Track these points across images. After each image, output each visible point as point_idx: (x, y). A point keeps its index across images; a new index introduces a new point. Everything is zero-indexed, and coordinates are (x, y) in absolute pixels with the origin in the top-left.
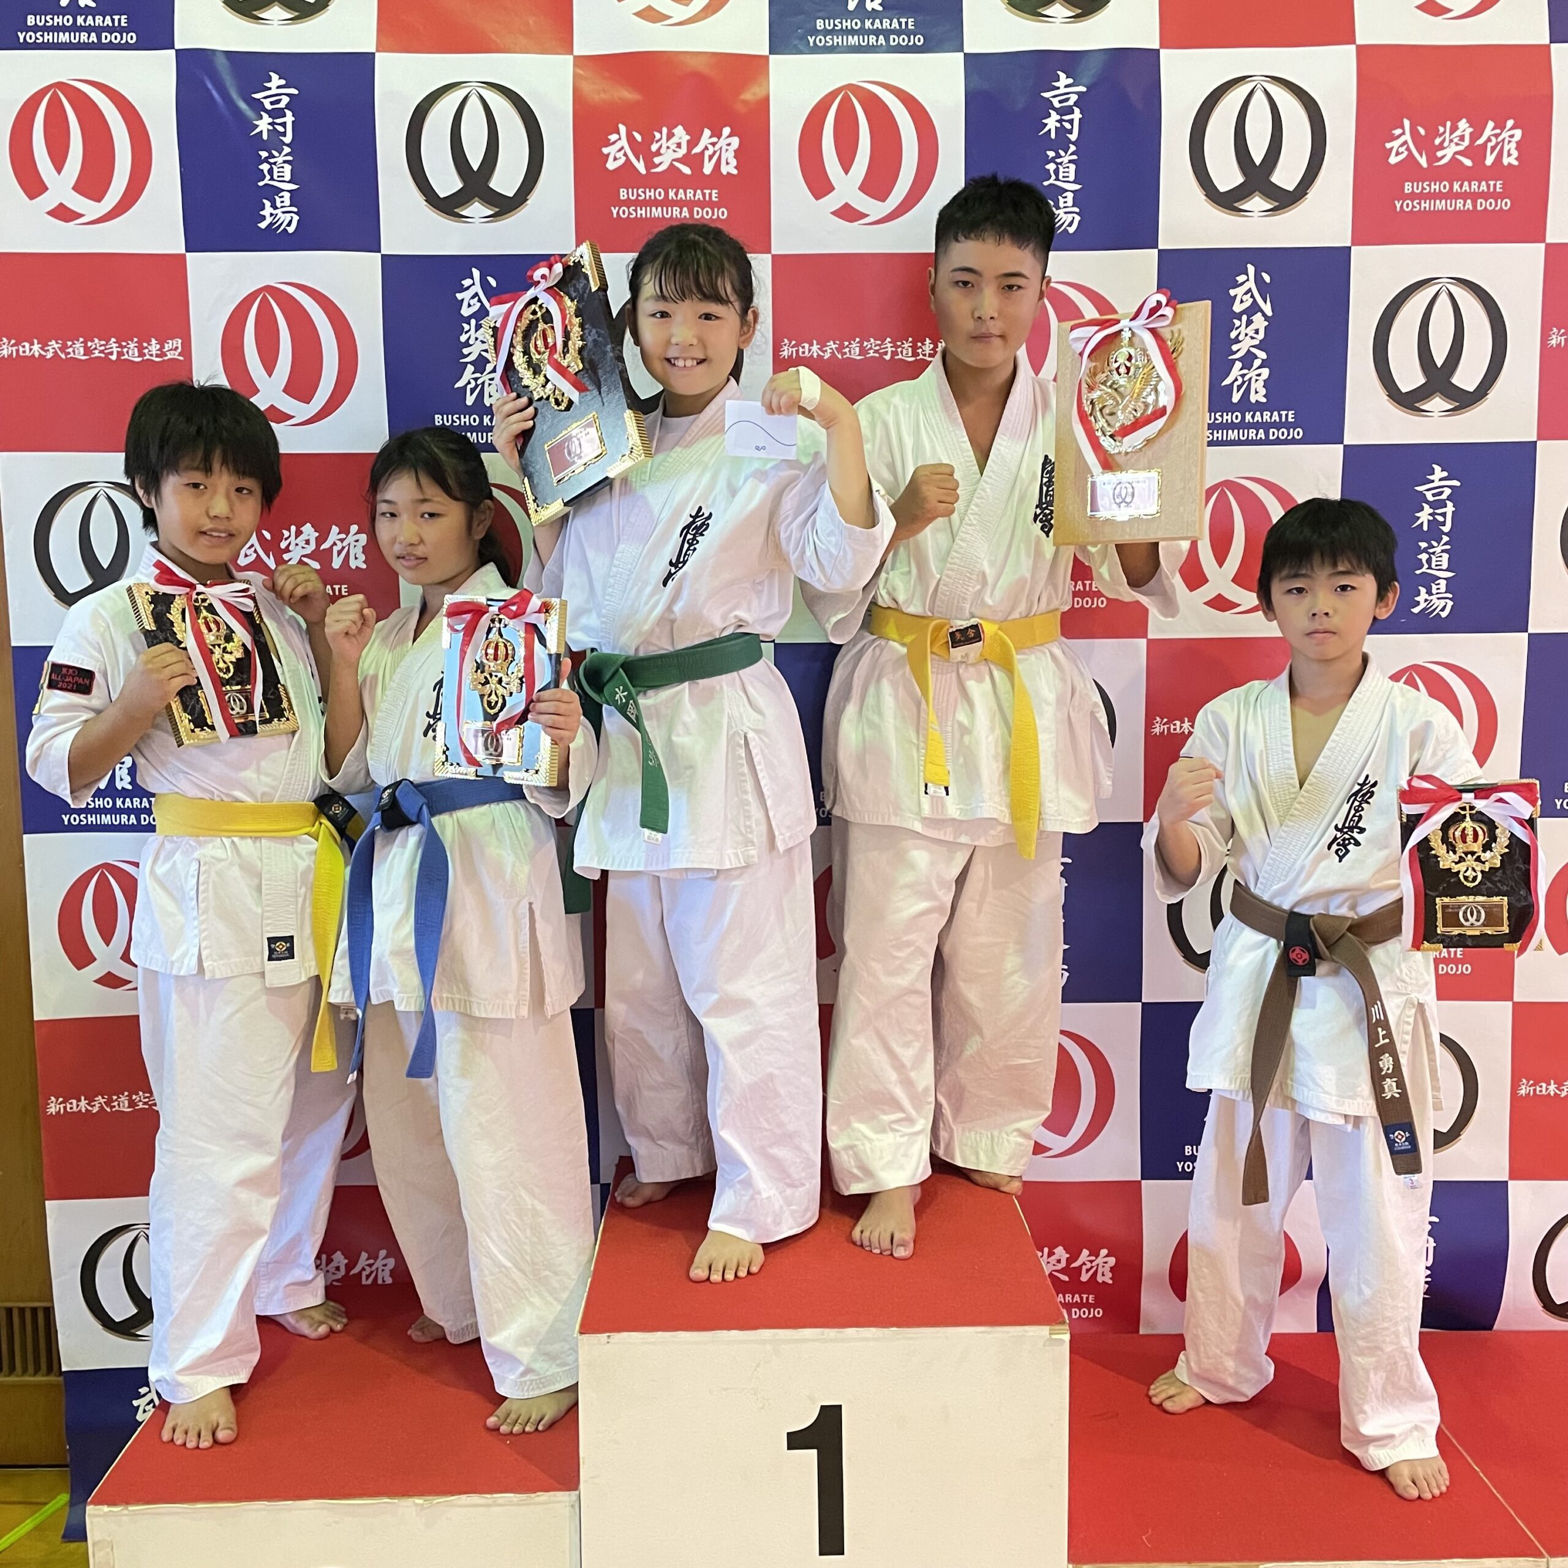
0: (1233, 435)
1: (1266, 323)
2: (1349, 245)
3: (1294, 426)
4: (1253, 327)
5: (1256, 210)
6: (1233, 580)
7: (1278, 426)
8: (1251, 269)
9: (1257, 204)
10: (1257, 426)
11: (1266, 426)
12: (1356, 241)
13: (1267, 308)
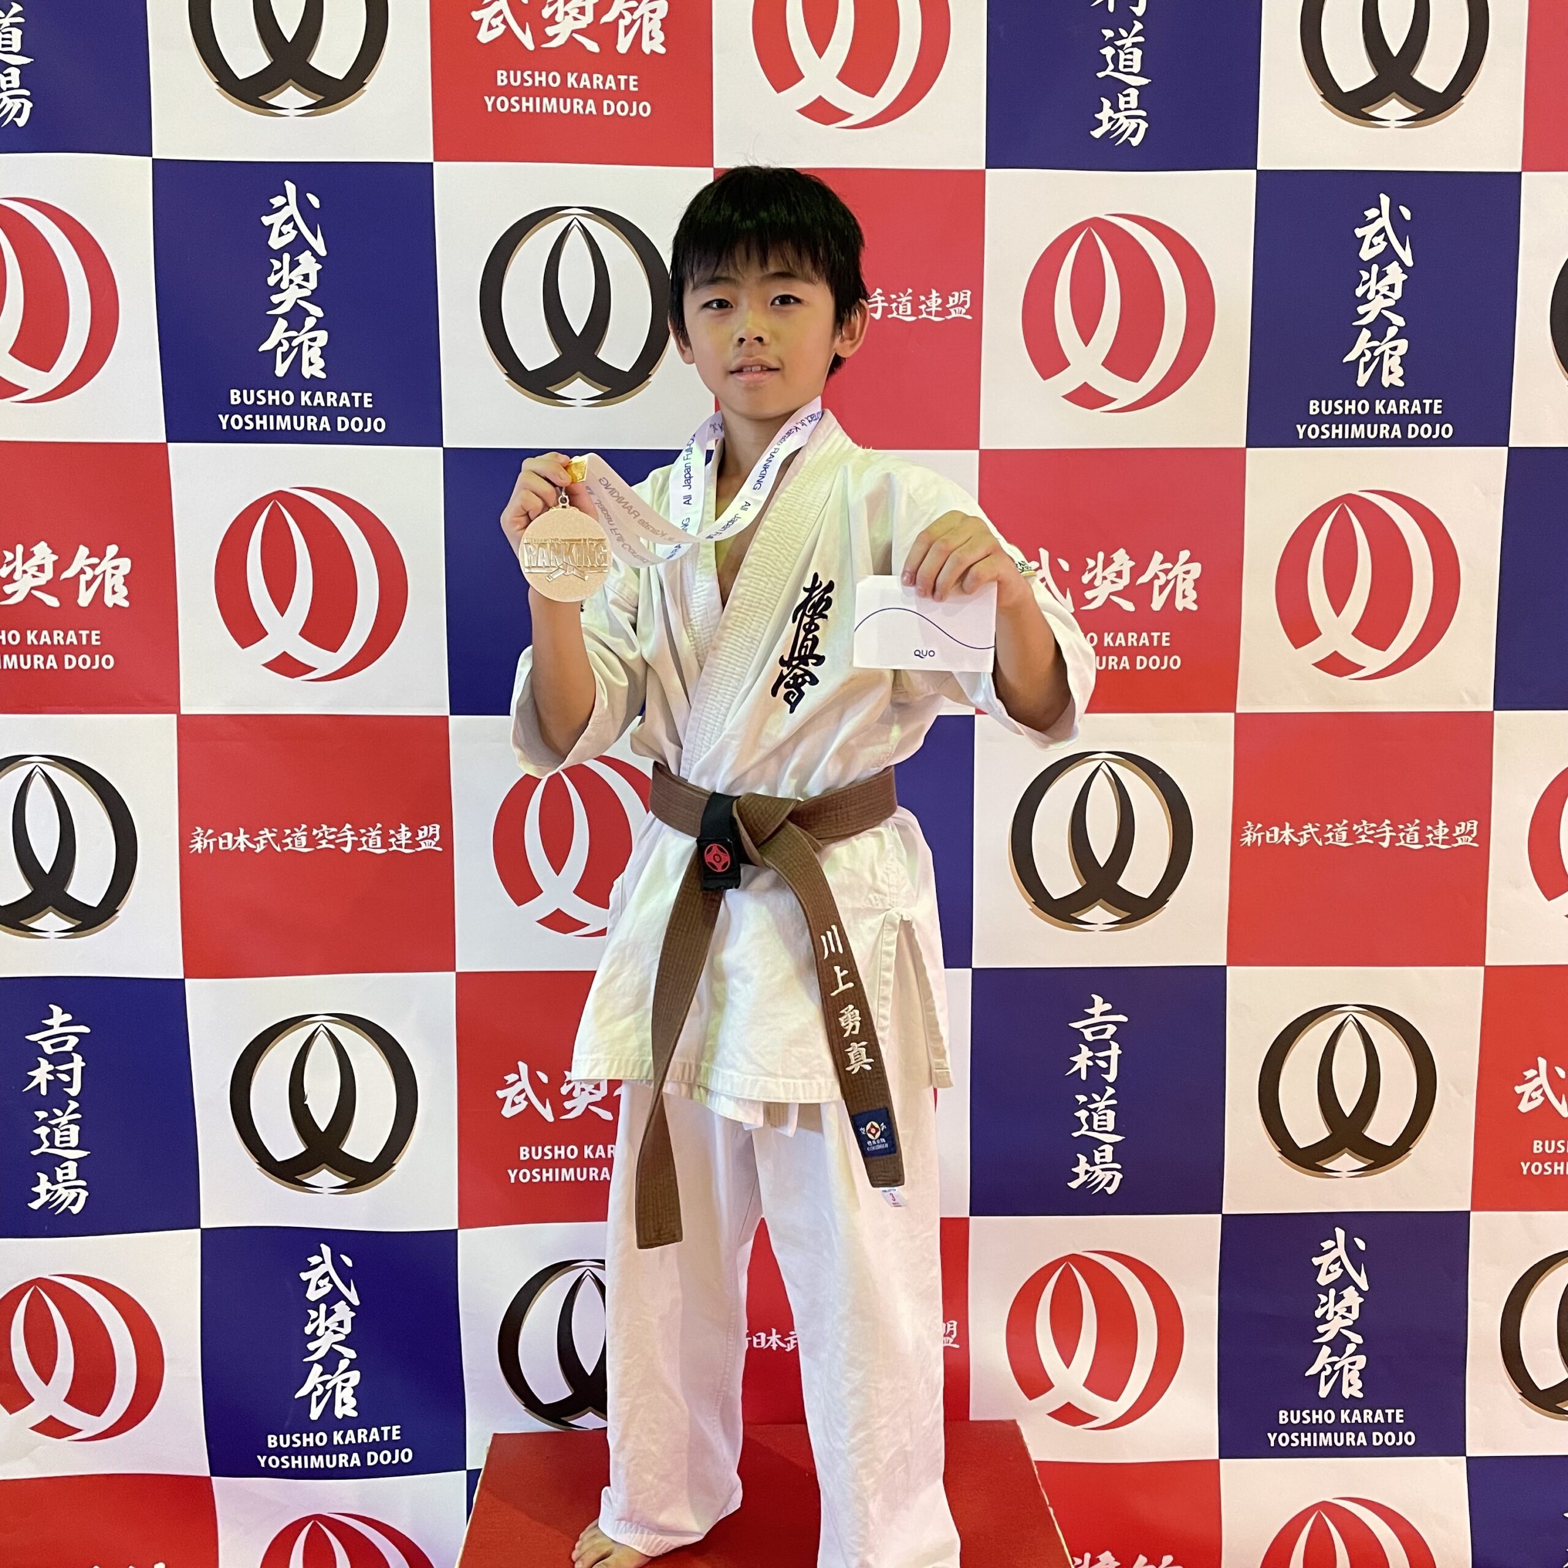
0: (1358, 431)
1: (1405, 277)
2: (1518, 169)
3: (1441, 420)
4: (1386, 281)
5: (1393, 118)
6: (1353, 634)
7: (1419, 419)
8: (1385, 200)
9: (1393, 109)
10: (1391, 419)
11: (1403, 420)
12: (1530, 163)
13: (1407, 256)
